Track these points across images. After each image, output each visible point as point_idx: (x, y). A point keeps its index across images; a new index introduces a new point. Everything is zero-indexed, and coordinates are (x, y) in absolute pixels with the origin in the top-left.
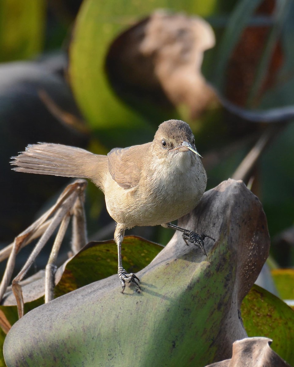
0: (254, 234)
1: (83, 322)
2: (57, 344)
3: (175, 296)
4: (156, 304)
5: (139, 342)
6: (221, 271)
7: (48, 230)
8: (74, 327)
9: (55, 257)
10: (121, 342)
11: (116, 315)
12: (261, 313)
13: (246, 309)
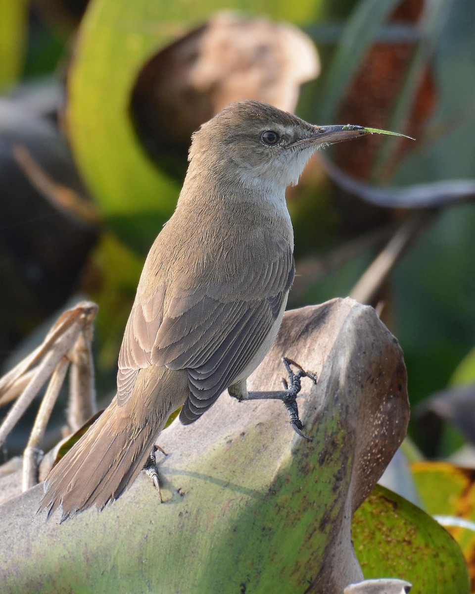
0: (384, 399)
1: (86, 544)
2: (39, 581)
3: (246, 505)
4: (214, 517)
5: (183, 583)
6: (329, 463)
7: (28, 388)
8: (69, 552)
9: (40, 434)
10: (152, 582)
11: (143, 534)
12: (393, 537)
13: (367, 530)
